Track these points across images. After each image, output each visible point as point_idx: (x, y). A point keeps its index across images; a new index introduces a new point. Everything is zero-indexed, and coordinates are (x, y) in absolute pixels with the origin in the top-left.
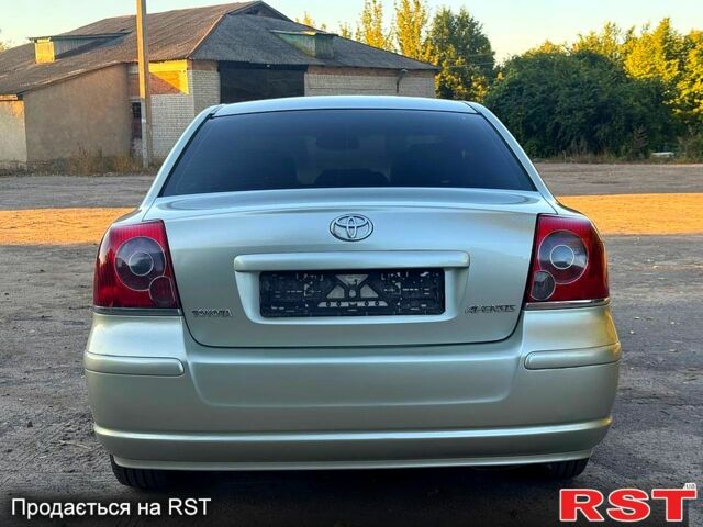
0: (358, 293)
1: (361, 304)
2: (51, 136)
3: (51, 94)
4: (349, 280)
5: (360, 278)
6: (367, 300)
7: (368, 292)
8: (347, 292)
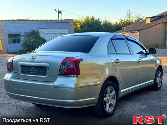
0: (34, 70)
1: (34, 73)
2: (145, 40)
3: (146, 30)
4: (33, 68)
5: (34, 68)
6: (35, 72)
7: (35, 71)
8: (32, 70)
